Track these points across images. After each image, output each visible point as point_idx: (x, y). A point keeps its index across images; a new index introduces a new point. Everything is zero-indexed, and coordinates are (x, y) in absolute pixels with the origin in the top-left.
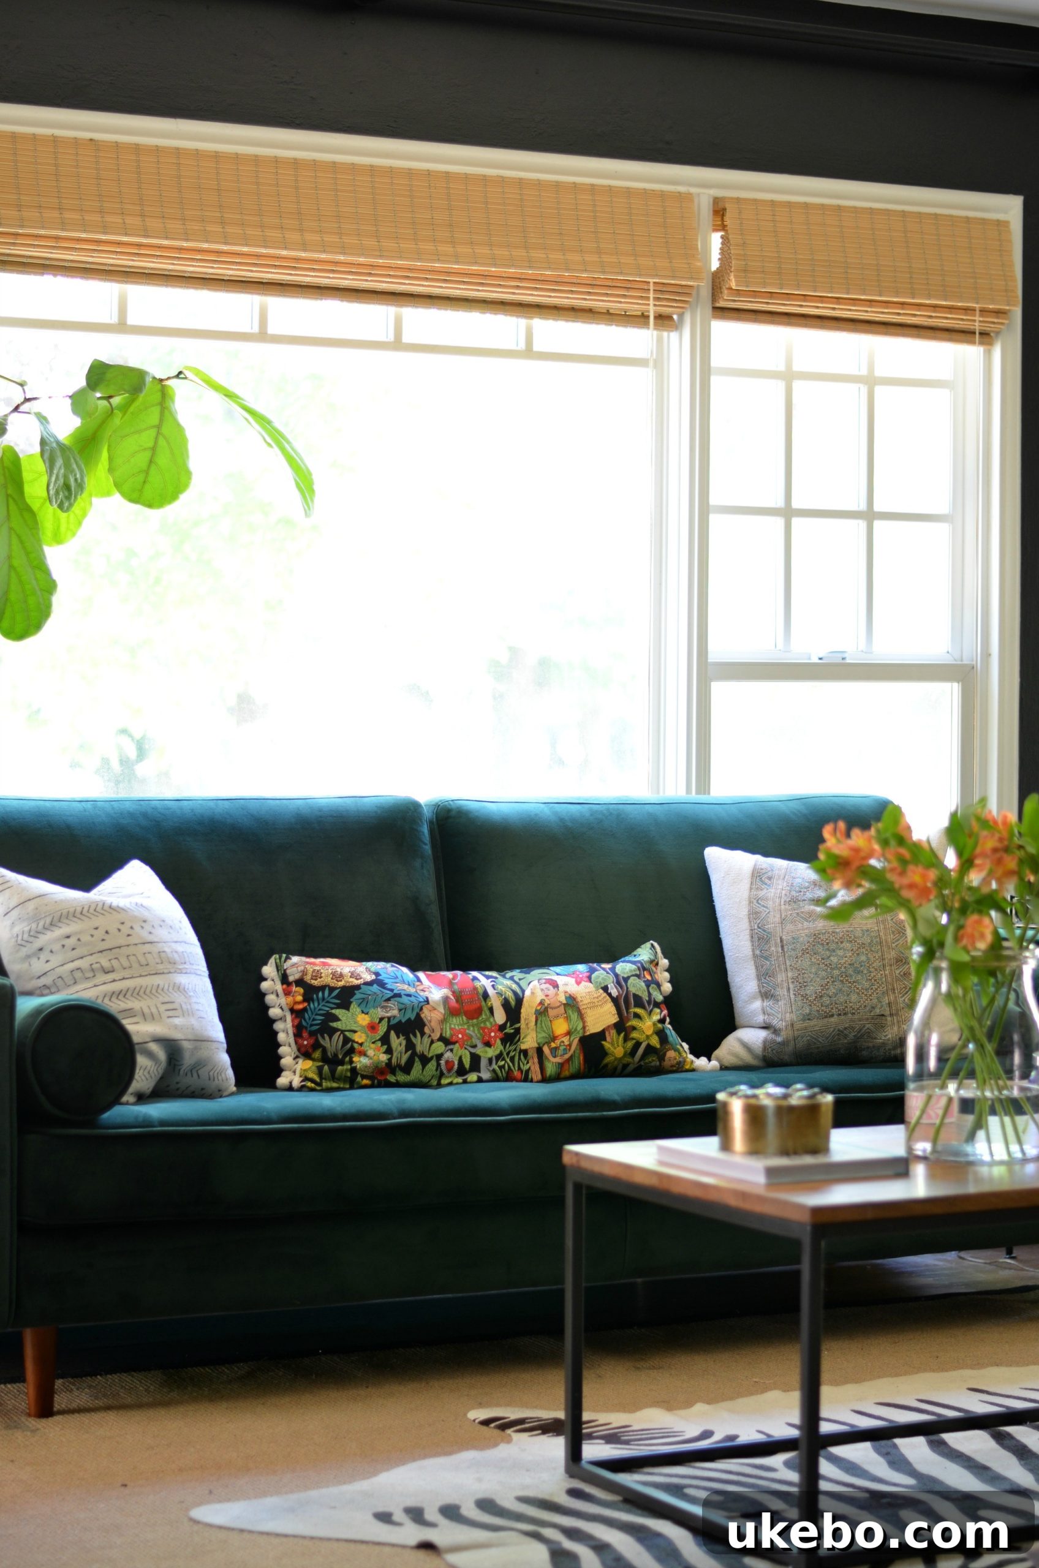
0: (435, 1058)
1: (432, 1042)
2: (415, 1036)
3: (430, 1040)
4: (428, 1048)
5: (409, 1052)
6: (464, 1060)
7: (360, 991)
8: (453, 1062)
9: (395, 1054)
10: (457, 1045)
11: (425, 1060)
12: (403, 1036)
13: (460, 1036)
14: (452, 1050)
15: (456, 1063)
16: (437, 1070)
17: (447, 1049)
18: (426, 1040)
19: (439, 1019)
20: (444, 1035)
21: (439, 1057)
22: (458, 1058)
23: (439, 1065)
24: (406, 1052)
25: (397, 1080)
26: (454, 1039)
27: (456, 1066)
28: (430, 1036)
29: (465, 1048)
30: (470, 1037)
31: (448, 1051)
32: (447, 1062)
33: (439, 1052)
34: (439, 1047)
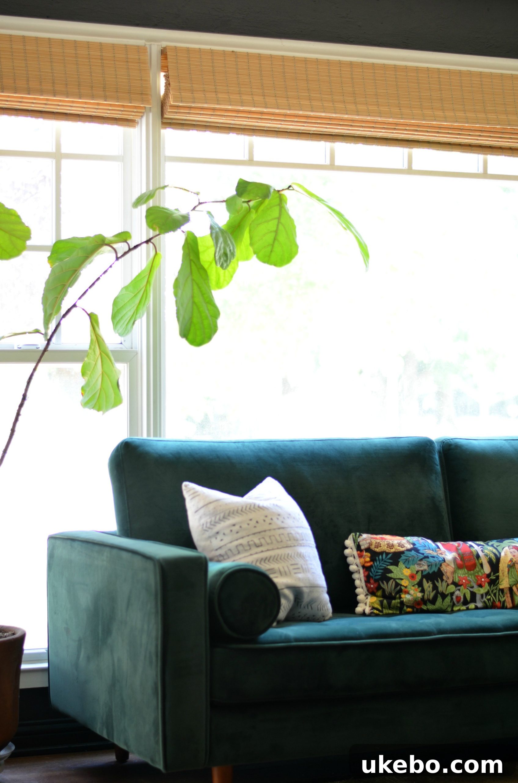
0: (449, 595)
1: (448, 585)
2: (438, 581)
3: (447, 584)
4: (445, 589)
5: (435, 592)
6: (467, 595)
7: (404, 555)
8: (460, 597)
9: (426, 593)
10: (462, 587)
11: (444, 596)
12: (431, 581)
13: (464, 581)
14: (459, 590)
15: (462, 597)
16: (451, 602)
17: (457, 589)
18: (444, 584)
19: (452, 571)
20: (455, 581)
21: (452, 594)
22: (463, 595)
23: (452, 599)
24: (433, 591)
25: (427, 608)
26: (461, 583)
27: (462, 600)
28: (446, 581)
29: (467, 589)
30: (470, 582)
31: (457, 590)
32: (457, 597)
33: (452, 591)
34: (452, 588)
